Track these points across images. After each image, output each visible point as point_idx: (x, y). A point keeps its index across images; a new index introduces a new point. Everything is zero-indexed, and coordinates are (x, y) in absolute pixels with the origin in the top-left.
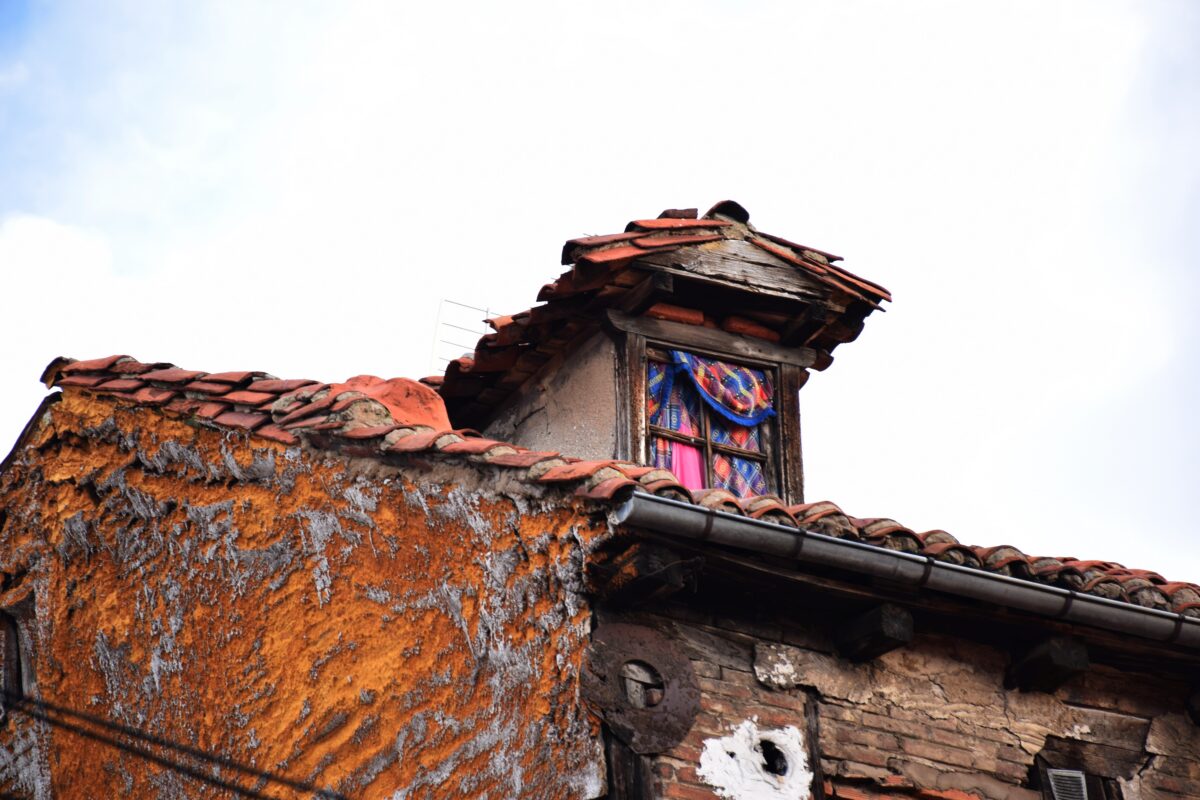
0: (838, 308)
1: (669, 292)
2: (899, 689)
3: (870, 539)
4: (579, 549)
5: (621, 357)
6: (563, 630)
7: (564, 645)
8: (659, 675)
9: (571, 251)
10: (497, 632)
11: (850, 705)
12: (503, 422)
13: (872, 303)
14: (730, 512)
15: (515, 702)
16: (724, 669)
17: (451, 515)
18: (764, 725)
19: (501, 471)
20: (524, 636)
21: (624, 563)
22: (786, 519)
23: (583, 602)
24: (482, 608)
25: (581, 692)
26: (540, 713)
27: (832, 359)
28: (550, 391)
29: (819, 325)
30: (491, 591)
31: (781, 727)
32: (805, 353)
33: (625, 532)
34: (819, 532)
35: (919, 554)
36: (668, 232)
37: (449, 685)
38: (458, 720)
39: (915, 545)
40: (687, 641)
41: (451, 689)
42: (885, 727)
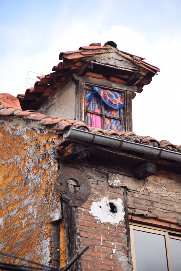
0: (144, 74)
1: (91, 69)
2: (152, 187)
3: (144, 142)
4: (55, 145)
5: (77, 88)
6: (50, 169)
7: (50, 174)
8: (78, 183)
9: (62, 56)
10: (30, 170)
11: (137, 192)
12: (43, 108)
13: (154, 72)
14: (101, 134)
15: (36, 191)
16: (99, 181)
17: (18, 135)
18: (110, 198)
19: (32, 121)
20: (39, 171)
21: (68, 149)
22: (118, 136)
23: (56, 161)
24: (26, 163)
25: (54, 188)
26: (42, 194)
27: (143, 90)
28: (57, 99)
29: (138, 79)
30: (29, 158)
31: (116, 199)
32: (134, 87)
33: (68, 140)
34: (128, 141)
35: (158, 147)
36: (92, 50)
37: (17, 186)
38: (19, 196)
39: (157, 144)
40: (87, 173)
41: (17, 187)
42: (148, 199)
